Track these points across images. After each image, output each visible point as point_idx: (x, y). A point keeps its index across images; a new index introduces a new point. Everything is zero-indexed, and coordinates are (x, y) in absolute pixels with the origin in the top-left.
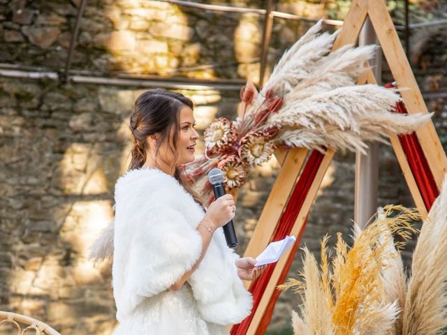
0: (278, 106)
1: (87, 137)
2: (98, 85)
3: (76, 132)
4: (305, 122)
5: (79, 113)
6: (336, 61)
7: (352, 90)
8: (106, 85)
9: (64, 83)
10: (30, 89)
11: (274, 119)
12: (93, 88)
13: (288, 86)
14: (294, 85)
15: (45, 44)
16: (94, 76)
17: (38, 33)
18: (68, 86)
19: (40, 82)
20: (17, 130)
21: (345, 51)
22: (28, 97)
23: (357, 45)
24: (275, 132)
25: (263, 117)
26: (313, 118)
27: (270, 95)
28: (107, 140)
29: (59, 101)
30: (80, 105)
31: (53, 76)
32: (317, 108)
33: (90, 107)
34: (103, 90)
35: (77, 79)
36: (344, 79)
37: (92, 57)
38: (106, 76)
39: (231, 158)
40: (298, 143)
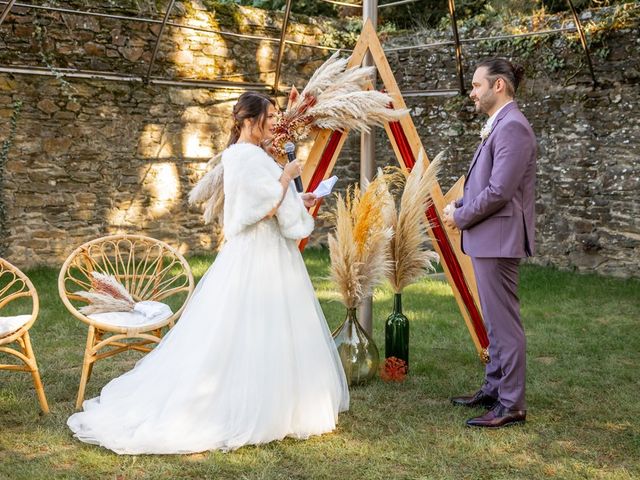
0: (313, 103)
1: (161, 120)
2: (169, 85)
3: (154, 117)
4: (331, 113)
5: (156, 104)
6: (350, 76)
7: (361, 94)
8: (173, 86)
9: (146, 84)
10: (123, 88)
11: (311, 111)
12: (165, 88)
13: (320, 90)
14: (324, 90)
15: (134, 59)
16: (165, 80)
17: (129, 51)
18: (149, 87)
19: (130, 84)
20: (115, 115)
21: (354, 70)
22: (122, 93)
23: (361, 67)
24: (311, 119)
25: (303, 109)
26: (337, 110)
27: (308, 96)
28: (175, 122)
29: (143, 96)
30: (157, 99)
31: (139, 79)
32: (340, 105)
33: (164, 100)
34: (172, 89)
35: (154, 82)
36: (356, 87)
37: (165, 68)
38: (173, 80)
39: (284, 135)
40: (326, 126)
